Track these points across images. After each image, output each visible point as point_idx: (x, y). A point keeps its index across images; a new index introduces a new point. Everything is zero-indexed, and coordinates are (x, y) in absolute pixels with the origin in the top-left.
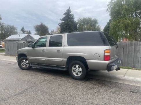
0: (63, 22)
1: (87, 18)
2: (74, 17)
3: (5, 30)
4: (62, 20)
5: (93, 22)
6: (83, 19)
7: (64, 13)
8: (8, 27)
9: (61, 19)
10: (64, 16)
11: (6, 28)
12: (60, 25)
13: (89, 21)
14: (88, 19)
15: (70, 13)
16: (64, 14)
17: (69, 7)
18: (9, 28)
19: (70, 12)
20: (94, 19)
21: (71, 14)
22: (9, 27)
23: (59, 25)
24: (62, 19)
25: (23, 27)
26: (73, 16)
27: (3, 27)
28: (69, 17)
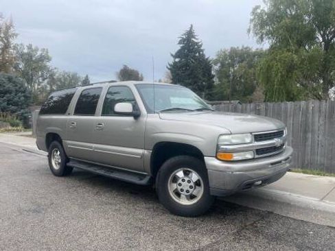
0: (177, 60)
1: (240, 48)
2: (202, 48)
3: (59, 83)
4: (175, 57)
5: (254, 56)
6: (229, 51)
7: (180, 39)
8: (63, 76)
9: (172, 55)
10: (179, 47)
11: (60, 80)
12: (169, 67)
13: (245, 55)
14: (242, 50)
15: (193, 39)
16: (180, 43)
17: (192, 25)
18: (65, 79)
19: (194, 37)
20: (257, 49)
21: (196, 41)
22: (66, 75)
23: (167, 67)
24: (174, 54)
25: (87, 76)
26: (201, 46)
27: (55, 77)
28: (191, 48)
